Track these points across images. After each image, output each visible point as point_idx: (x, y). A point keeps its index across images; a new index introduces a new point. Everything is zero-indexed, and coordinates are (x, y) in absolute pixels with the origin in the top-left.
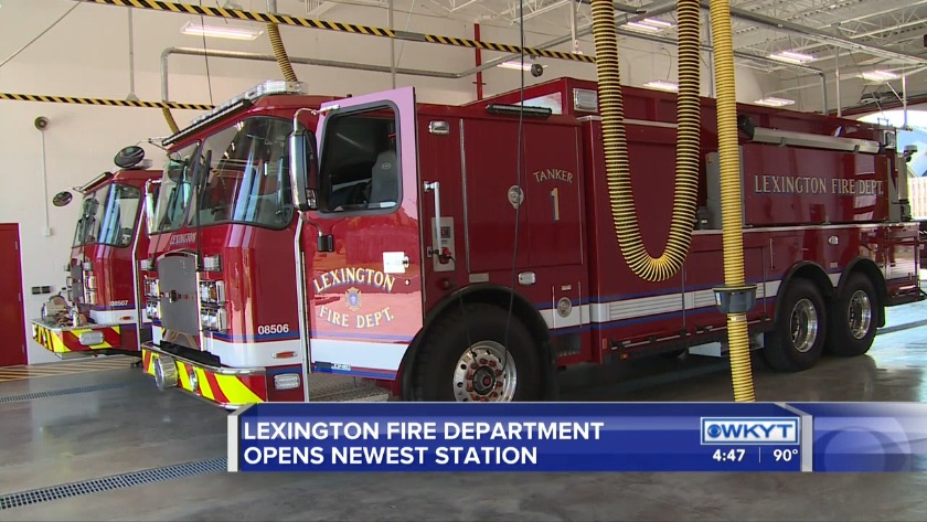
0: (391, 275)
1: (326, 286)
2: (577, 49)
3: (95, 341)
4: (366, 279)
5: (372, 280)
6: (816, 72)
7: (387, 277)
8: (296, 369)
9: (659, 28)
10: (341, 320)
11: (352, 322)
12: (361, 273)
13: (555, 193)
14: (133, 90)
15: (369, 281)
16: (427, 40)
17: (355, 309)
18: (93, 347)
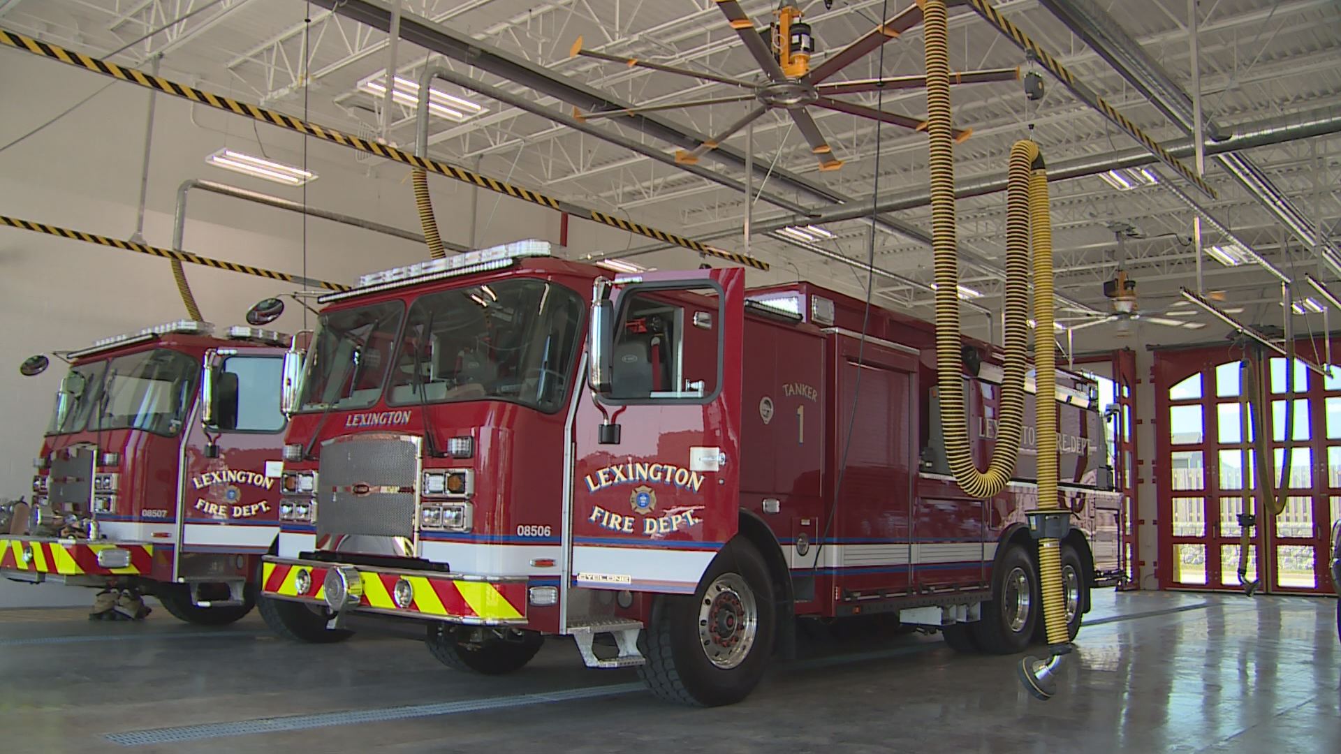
0: (699, 474)
1: (604, 484)
2: (749, 253)
3: (118, 563)
4: (664, 477)
5: (672, 478)
6: (982, 311)
7: (694, 476)
8: (554, 581)
9: (814, 236)
10: (621, 525)
11: (638, 527)
12: (656, 471)
13: (801, 411)
14: (140, 230)
15: (668, 479)
16: (593, 218)
17: (643, 511)
18: (114, 571)
